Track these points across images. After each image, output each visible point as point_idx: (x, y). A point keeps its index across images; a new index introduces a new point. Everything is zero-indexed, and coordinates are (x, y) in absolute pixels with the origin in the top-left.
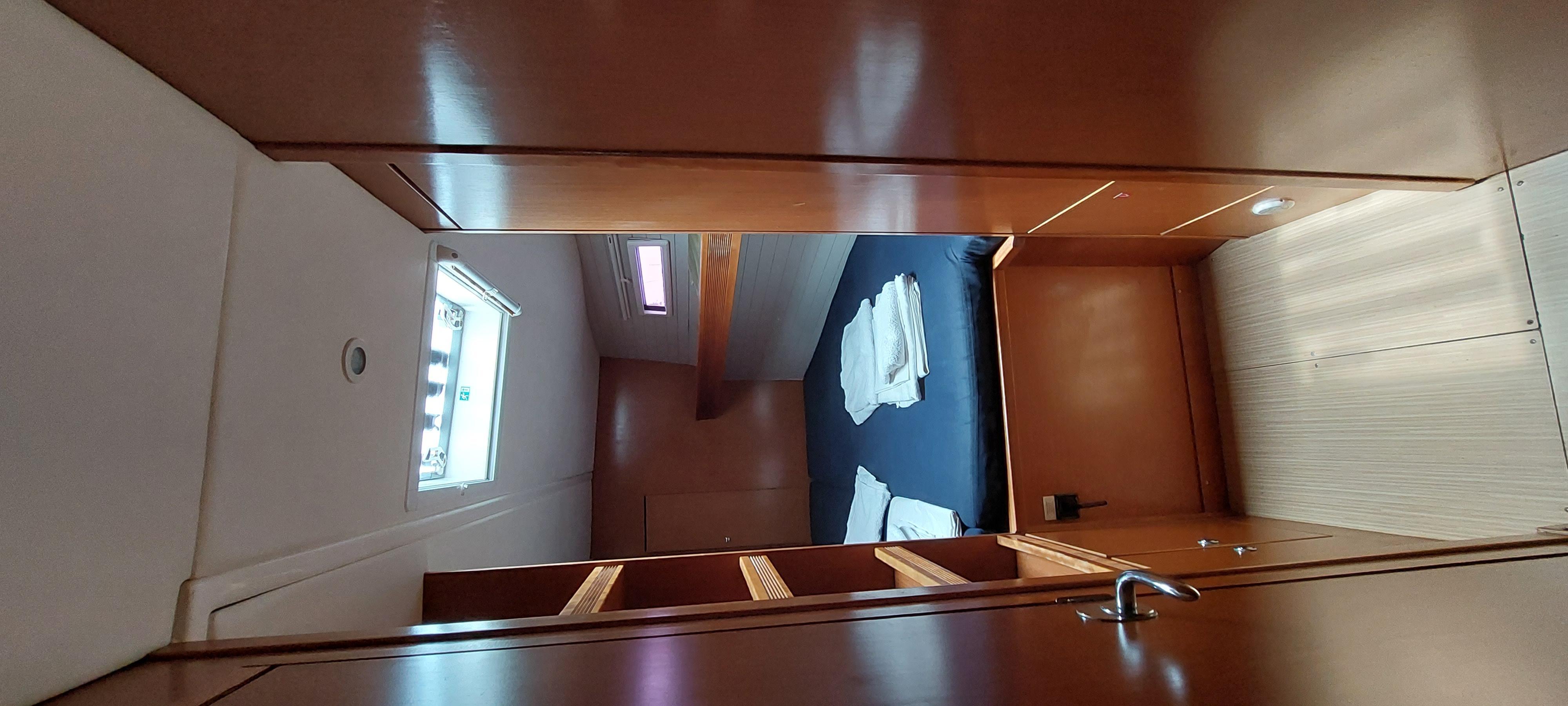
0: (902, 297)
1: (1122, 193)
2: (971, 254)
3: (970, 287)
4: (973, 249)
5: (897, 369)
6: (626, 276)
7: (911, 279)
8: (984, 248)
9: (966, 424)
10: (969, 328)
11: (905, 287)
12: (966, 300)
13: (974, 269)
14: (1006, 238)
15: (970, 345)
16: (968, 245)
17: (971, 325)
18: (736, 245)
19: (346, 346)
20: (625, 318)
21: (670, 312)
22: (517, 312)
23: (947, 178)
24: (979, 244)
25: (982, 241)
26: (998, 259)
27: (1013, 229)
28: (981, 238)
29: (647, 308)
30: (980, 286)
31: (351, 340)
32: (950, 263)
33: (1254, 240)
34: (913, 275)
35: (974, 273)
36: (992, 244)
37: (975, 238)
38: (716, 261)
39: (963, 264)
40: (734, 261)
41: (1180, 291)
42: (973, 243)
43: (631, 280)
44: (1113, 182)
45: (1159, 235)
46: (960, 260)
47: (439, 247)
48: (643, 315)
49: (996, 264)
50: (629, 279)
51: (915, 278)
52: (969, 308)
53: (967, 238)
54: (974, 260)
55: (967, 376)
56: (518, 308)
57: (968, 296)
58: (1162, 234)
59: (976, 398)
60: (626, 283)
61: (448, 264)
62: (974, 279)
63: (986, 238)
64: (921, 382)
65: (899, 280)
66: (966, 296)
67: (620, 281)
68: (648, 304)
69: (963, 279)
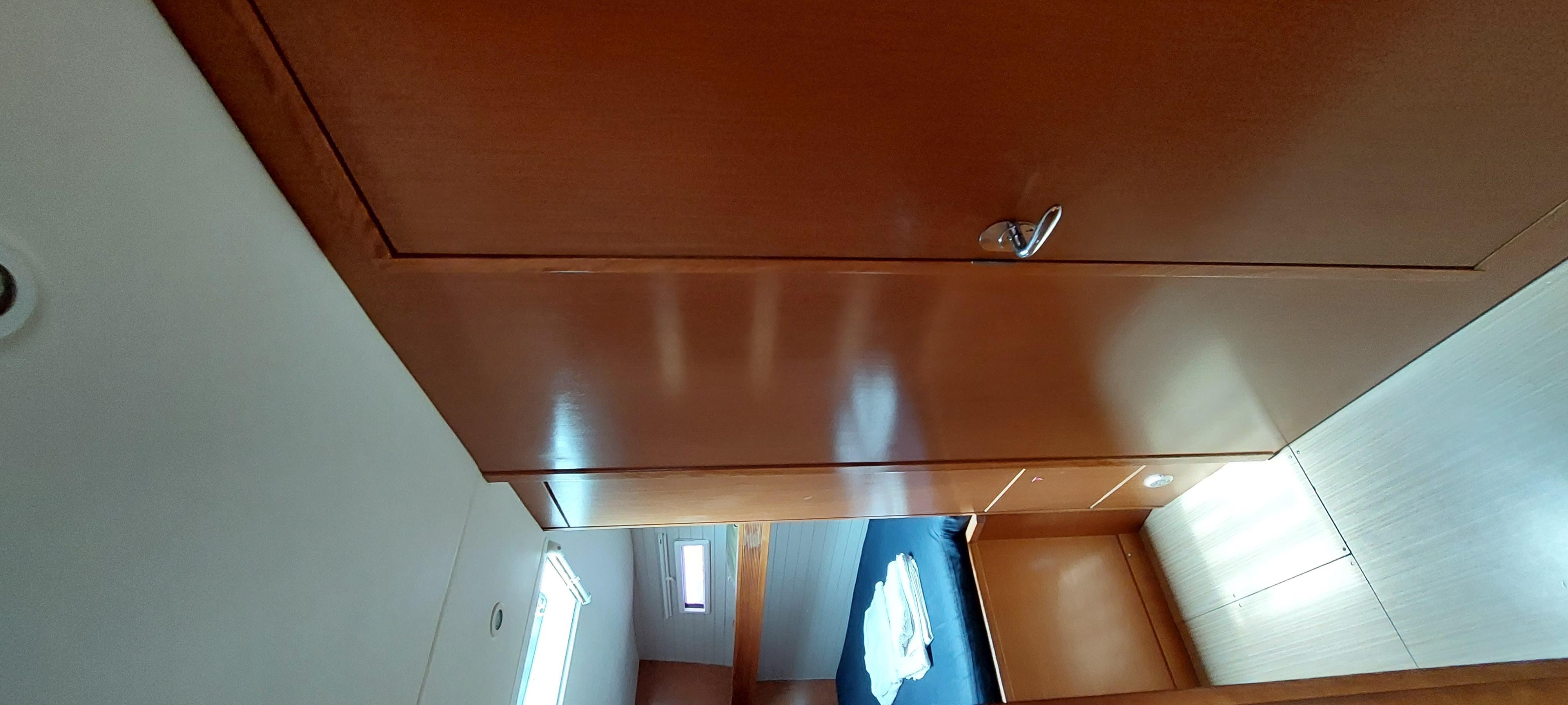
0: (904, 574)
1: (1036, 478)
2: (948, 531)
3: (952, 558)
4: (947, 527)
5: (909, 640)
6: (671, 574)
7: (908, 558)
8: (956, 526)
9: (965, 678)
10: (955, 592)
11: (905, 564)
12: (950, 568)
13: (952, 543)
14: (971, 516)
15: (958, 606)
16: (942, 524)
17: (956, 590)
18: (765, 538)
19: (495, 608)
20: (667, 616)
21: (708, 611)
22: (588, 600)
23: (923, 474)
24: (950, 523)
25: (953, 520)
26: (969, 534)
27: (975, 509)
28: (951, 517)
29: (687, 606)
30: (959, 556)
31: (497, 604)
32: (933, 540)
33: (1169, 508)
34: (911, 554)
35: (952, 546)
36: (962, 522)
37: (947, 517)
38: (749, 553)
39: (943, 539)
40: (765, 552)
41: (1129, 555)
42: (946, 522)
43: (675, 579)
44: (1024, 470)
45: (1090, 508)
46: (940, 537)
47: (550, 542)
48: (683, 612)
49: (968, 539)
50: (673, 578)
51: (912, 556)
52: (953, 575)
53: (941, 518)
54: (950, 535)
55: (960, 634)
56: (589, 596)
57: (951, 566)
58: (1092, 507)
59: (970, 653)
60: (670, 581)
61: (553, 555)
62: (953, 551)
63: (955, 517)
64: (928, 648)
65: (900, 558)
66: (949, 565)
67: (666, 579)
68: (689, 602)
69: (944, 551)
